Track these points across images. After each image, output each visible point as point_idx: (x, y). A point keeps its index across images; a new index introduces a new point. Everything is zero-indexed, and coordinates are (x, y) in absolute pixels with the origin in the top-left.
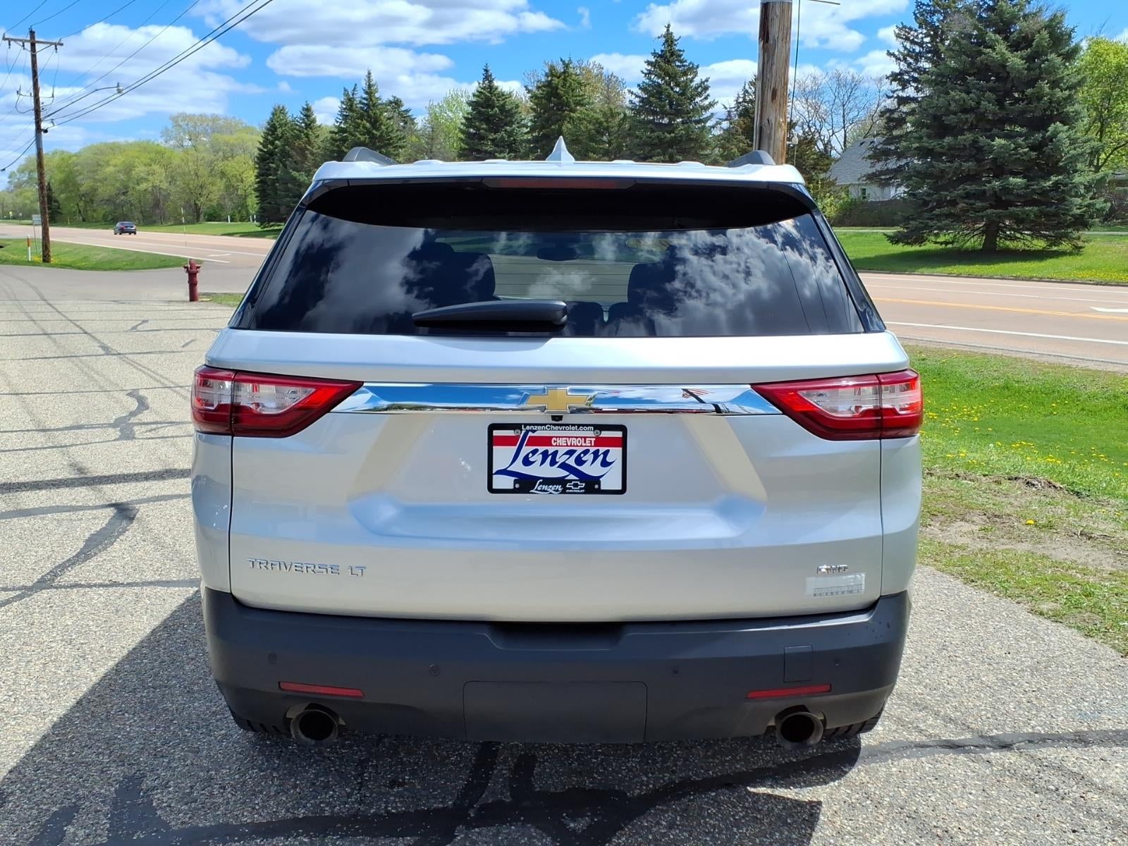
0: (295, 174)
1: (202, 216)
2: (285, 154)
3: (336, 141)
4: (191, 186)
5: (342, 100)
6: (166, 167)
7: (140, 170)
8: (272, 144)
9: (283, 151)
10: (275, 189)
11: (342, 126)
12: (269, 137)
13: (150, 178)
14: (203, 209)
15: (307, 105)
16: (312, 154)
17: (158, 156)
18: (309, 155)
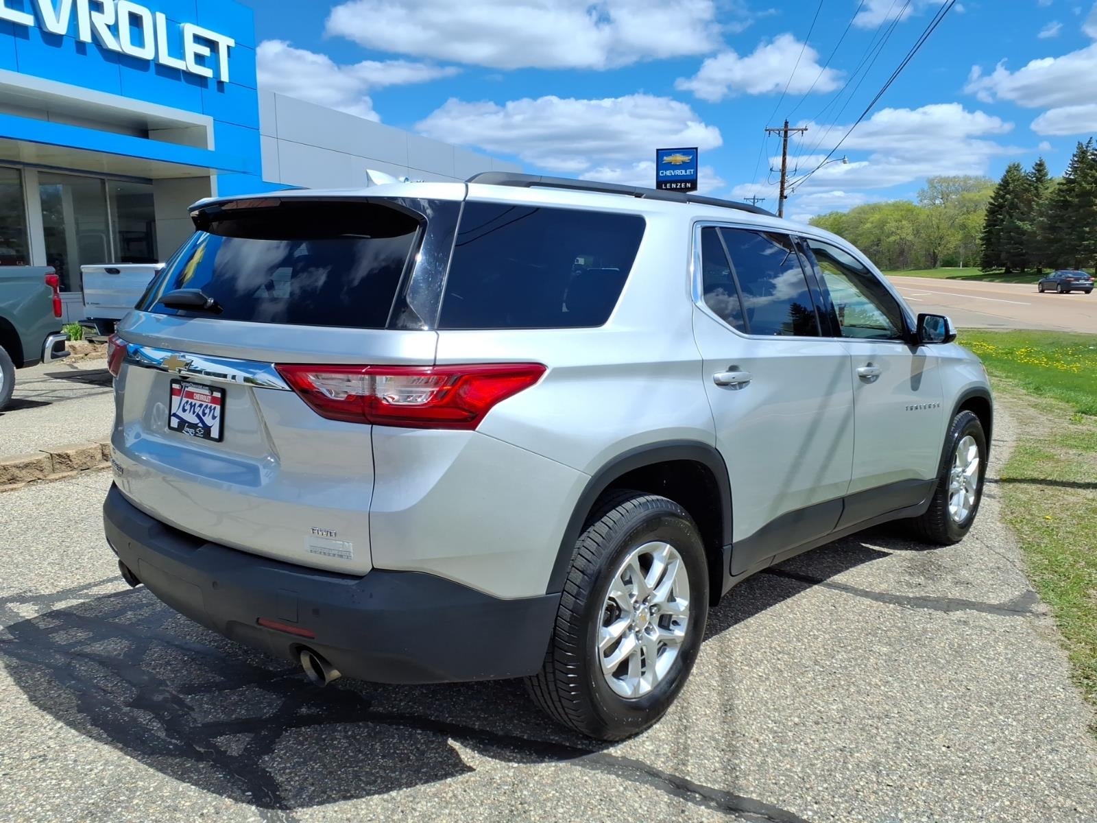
0: (1019, 223)
1: (938, 263)
2: (1013, 206)
3: (1062, 191)
4: (932, 238)
5: (1075, 153)
6: (912, 222)
7: (891, 226)
8: (1003, 197)
9: (1012, 203)
10: (999, 238)
11: (1072, 177)
12: (1001, 192)
13: (899, 232)
14: (940, 257)
15: (1040, 161)
16: (1038, 204)
17: (907, 212)
18: (1035, 206)
